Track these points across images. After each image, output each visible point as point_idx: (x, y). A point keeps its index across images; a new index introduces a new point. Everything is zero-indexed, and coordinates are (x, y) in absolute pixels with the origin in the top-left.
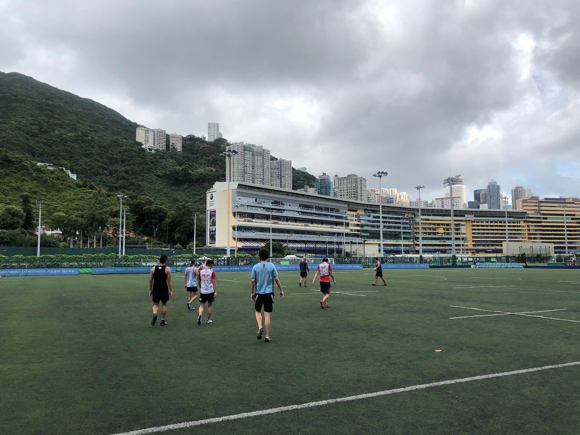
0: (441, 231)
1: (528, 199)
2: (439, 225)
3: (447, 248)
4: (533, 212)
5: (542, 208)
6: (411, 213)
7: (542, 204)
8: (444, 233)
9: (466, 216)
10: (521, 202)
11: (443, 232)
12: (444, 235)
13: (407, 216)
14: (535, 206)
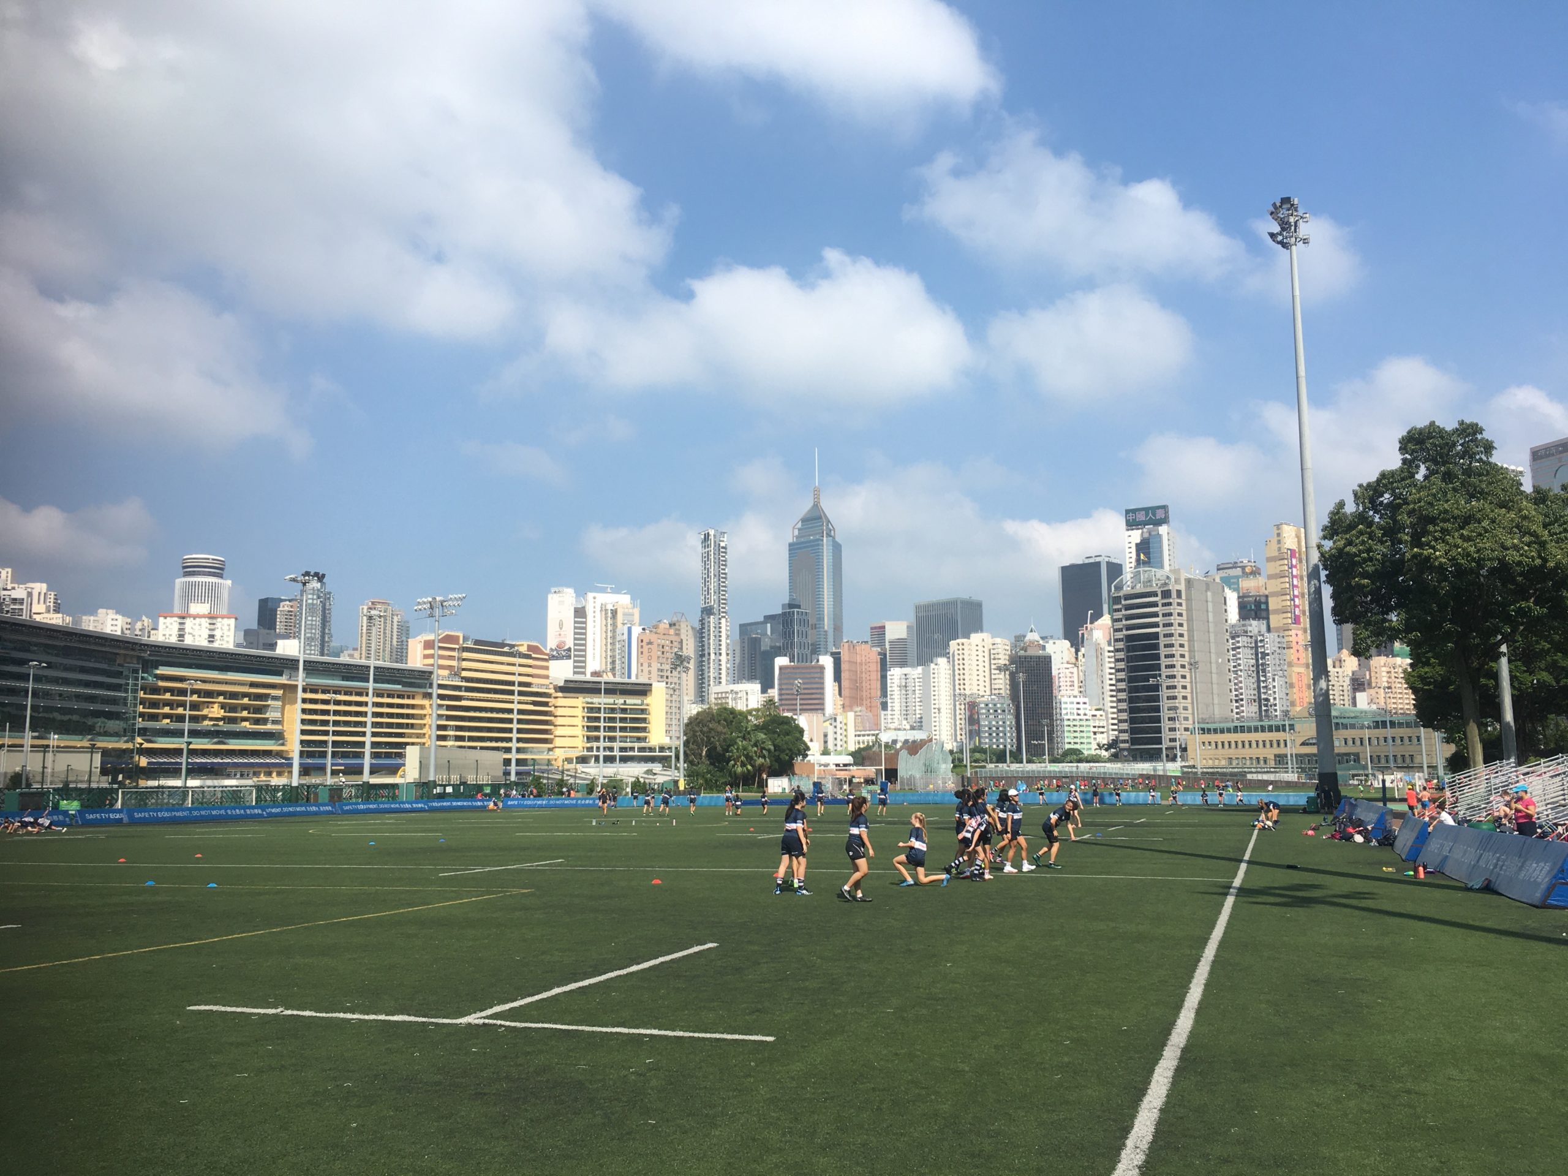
0: (216, 711)
2: (209, 694)
3: (227, 761)
4: (446, 673)
5: (465, 664)
6: (132, 656)
7: (465, 655)
8: (223, 719)
10: (420, 646)
11: (219, 716)
12: (221, 723)
13: (119, 665)
14: (451, 658)
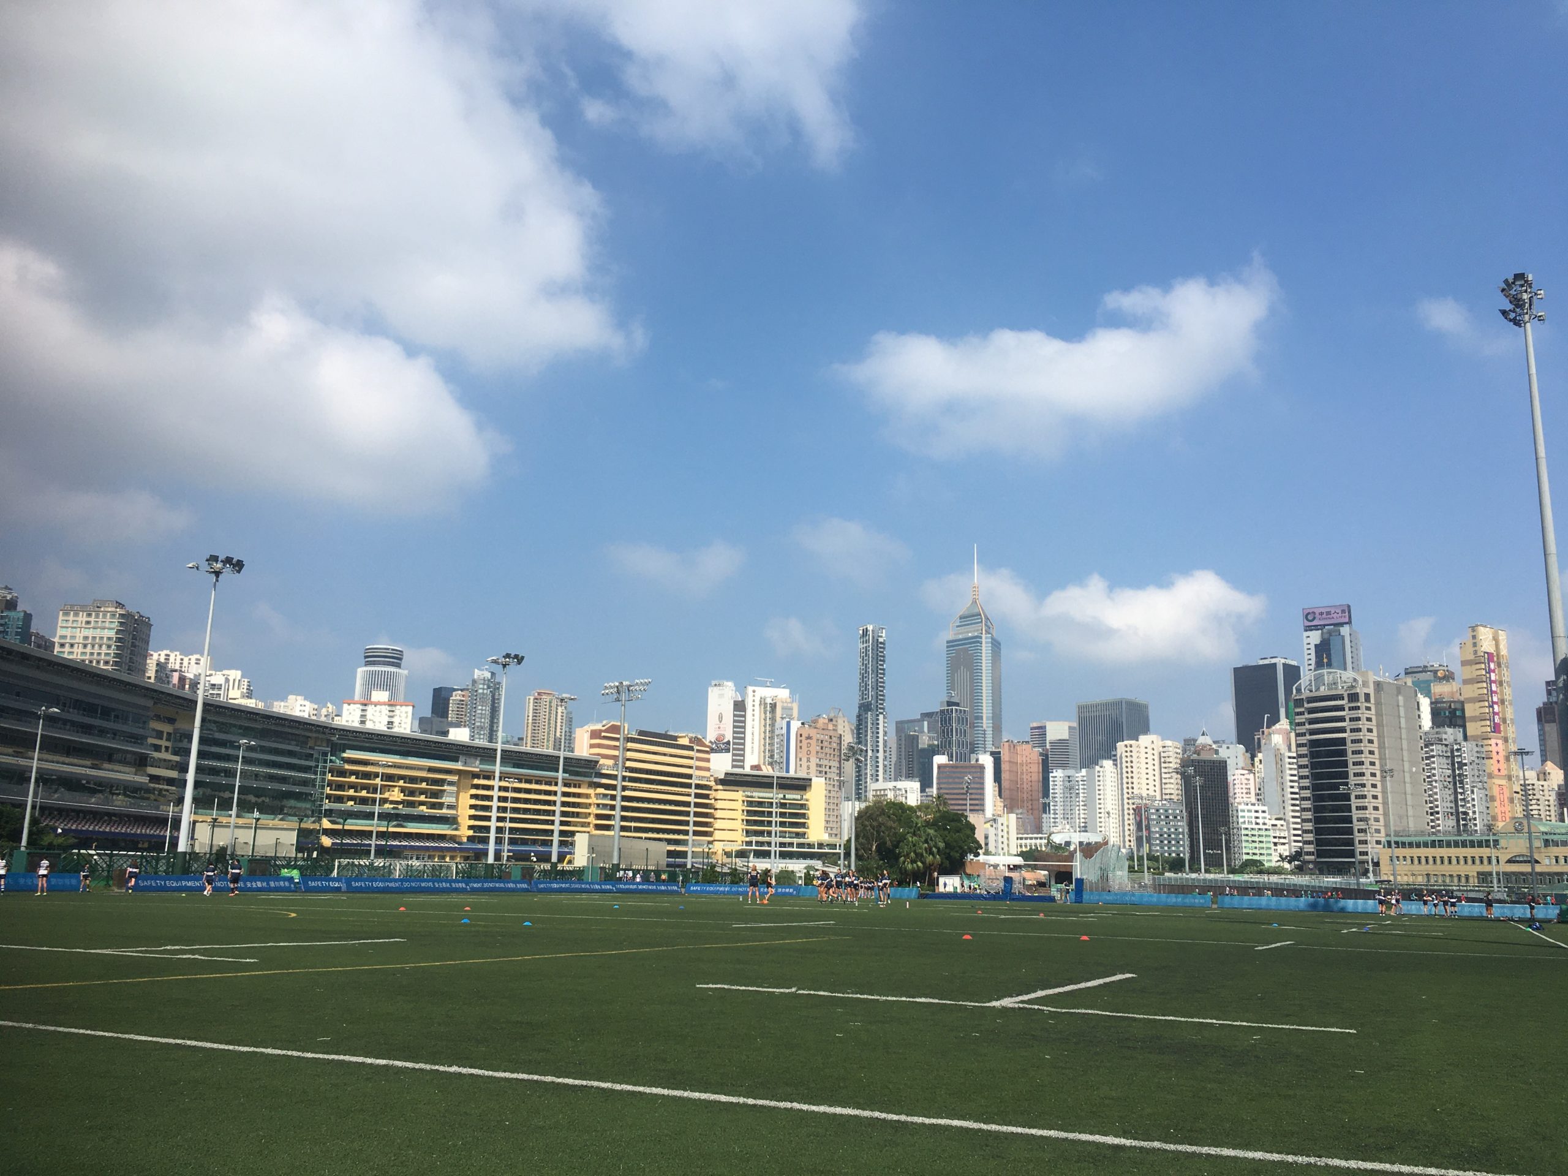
0: (396, 795)
1: (604, 728)
2: (391, 778)
3: (404, 843)
4: (610, 762)
5: (629, 754)
6: (322, 740)
7: (630, 745)
8: (402, 802)
9: (462, 758)
10: (587, 736)
11: (399, 800)
12: (400, 807)
13: (310, 748)
14: (616, 748)
